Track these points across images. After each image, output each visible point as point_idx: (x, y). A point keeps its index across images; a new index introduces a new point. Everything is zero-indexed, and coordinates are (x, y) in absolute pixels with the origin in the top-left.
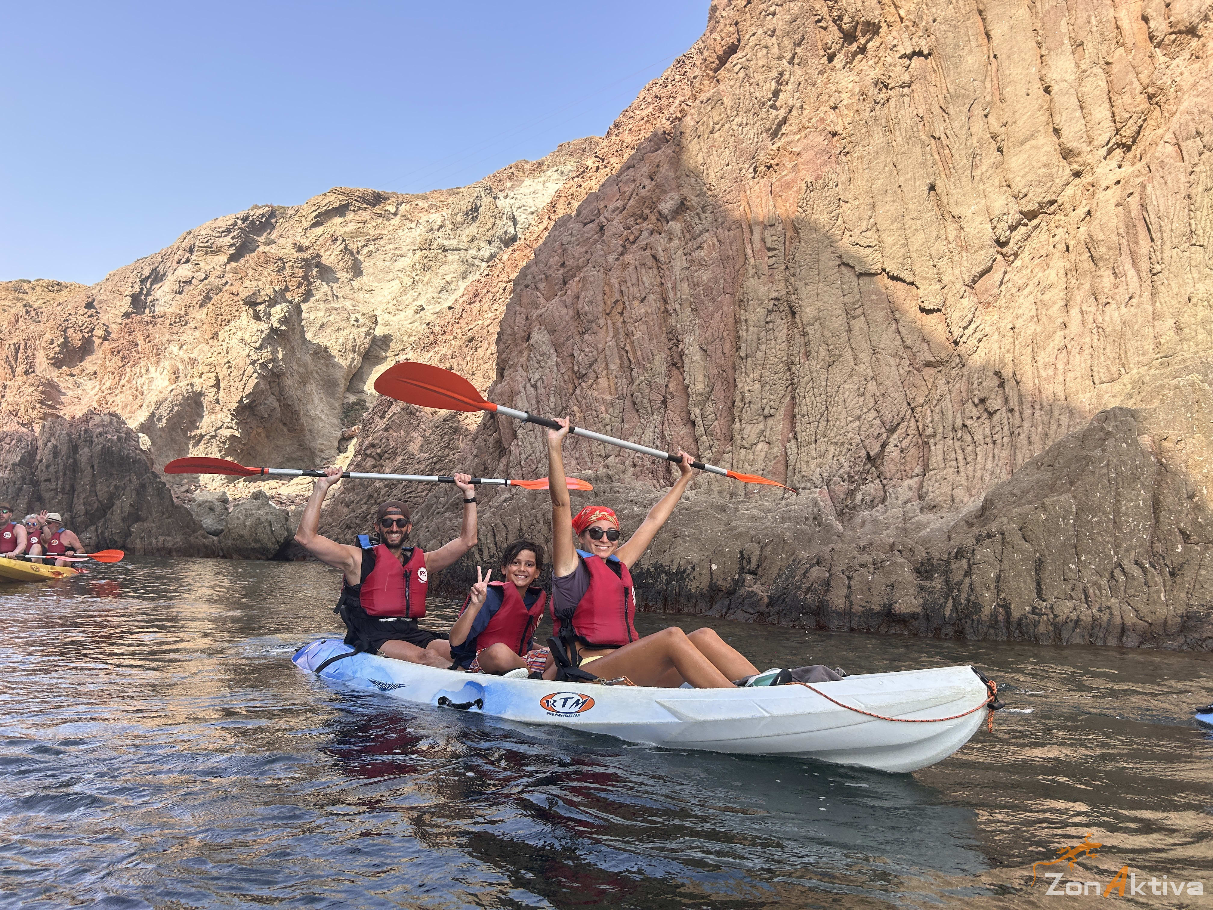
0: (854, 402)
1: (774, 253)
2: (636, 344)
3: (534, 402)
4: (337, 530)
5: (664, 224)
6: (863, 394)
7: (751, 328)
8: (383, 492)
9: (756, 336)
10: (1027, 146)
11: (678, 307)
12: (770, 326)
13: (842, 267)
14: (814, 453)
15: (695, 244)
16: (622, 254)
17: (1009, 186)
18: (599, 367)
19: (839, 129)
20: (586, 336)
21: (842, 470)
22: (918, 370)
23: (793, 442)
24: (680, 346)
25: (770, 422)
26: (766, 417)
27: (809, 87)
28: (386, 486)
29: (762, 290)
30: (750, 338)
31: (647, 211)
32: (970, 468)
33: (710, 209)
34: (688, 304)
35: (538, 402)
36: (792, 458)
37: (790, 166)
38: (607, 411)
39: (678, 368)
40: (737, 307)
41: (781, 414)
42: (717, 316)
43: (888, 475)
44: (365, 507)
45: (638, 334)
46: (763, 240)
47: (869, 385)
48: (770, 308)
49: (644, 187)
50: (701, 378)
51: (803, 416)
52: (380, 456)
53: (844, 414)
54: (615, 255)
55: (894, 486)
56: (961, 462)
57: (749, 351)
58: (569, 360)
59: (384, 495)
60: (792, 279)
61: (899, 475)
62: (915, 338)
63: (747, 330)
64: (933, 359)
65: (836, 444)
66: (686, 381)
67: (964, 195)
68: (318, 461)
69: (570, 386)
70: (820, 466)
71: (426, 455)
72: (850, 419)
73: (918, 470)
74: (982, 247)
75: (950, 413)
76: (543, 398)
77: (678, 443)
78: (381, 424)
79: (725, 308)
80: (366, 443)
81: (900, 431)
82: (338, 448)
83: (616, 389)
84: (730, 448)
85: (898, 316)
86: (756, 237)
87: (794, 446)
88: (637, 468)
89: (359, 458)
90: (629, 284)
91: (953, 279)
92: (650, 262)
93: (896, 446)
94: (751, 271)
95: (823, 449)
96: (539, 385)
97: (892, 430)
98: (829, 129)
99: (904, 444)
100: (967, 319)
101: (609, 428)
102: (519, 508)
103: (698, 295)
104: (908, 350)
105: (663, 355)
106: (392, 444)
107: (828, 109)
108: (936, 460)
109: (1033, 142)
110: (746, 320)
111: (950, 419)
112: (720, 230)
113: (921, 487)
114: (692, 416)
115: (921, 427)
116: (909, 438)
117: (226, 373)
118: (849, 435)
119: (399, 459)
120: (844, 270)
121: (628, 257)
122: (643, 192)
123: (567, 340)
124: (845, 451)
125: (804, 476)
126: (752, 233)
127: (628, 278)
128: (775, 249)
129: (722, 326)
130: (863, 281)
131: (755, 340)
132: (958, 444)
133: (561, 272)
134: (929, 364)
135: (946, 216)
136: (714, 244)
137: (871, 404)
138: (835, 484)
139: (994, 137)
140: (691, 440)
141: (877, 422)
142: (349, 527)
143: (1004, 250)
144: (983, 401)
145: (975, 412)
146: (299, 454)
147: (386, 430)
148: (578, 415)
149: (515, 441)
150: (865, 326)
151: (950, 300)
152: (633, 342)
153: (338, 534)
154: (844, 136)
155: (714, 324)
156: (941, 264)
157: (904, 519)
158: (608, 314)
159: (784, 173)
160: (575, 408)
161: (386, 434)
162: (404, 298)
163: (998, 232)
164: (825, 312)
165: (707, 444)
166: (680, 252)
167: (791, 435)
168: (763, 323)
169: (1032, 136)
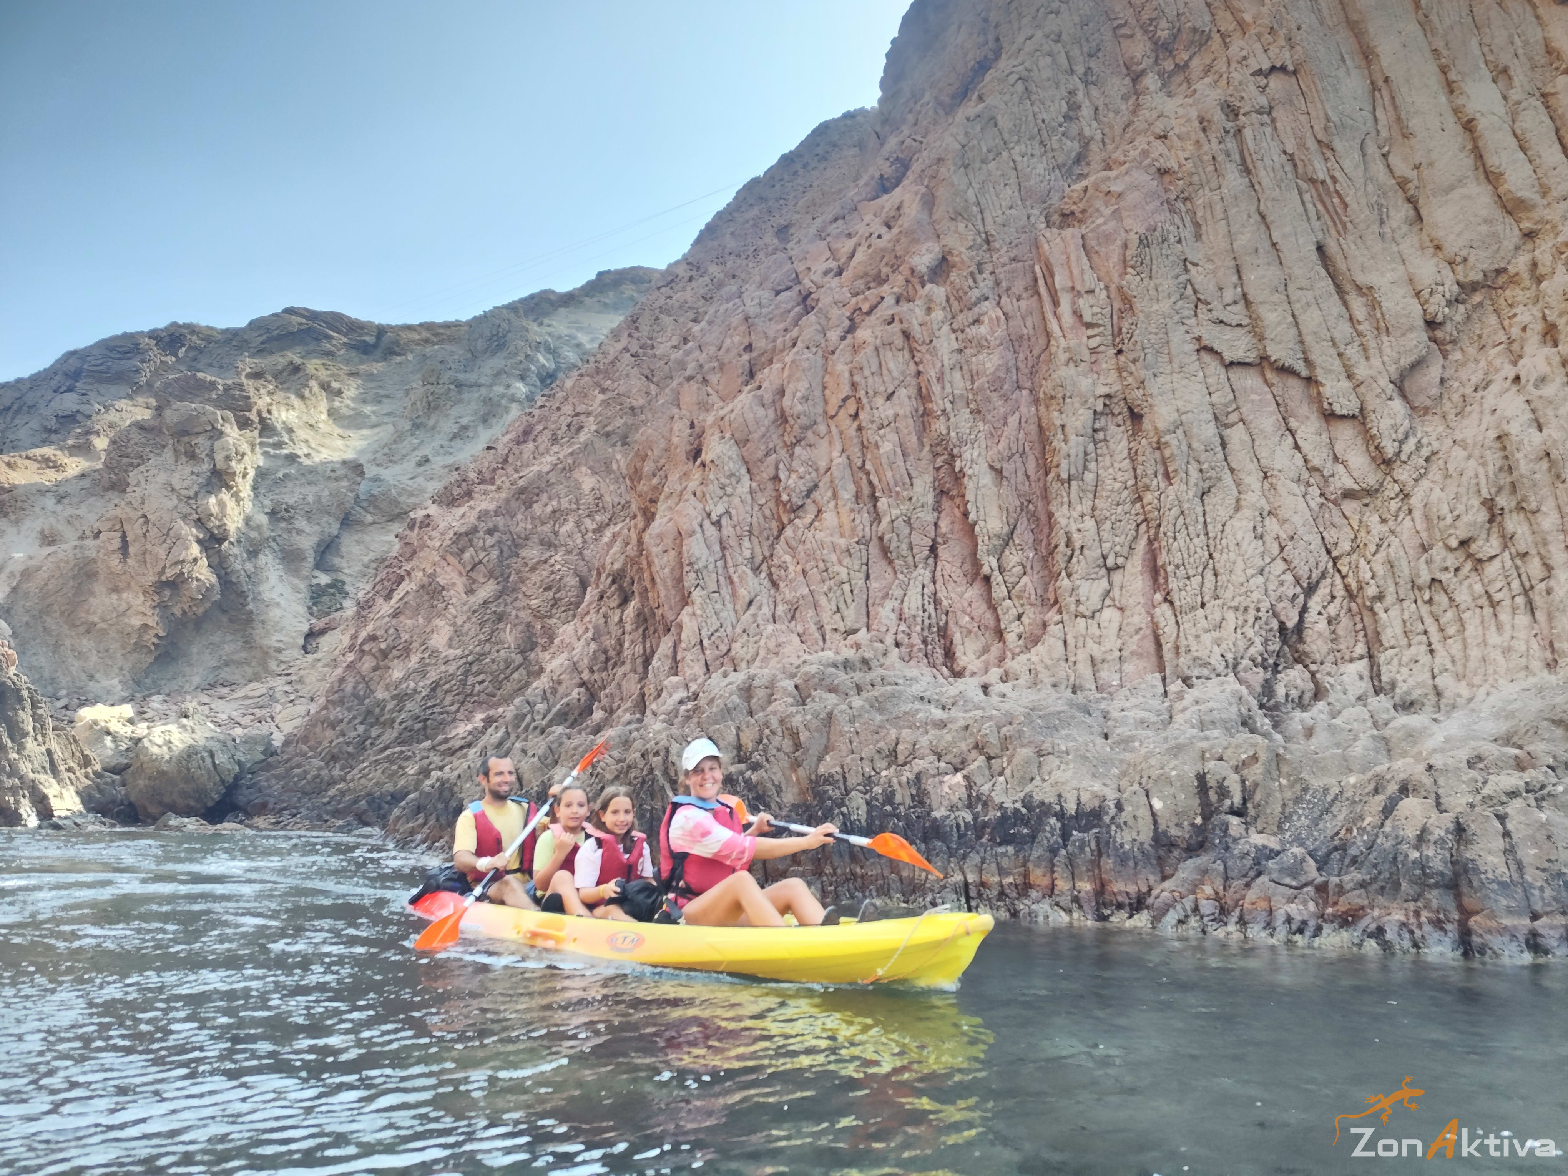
0: (1251, 547)
1: (1096, 331)
2: (884, 460)
3: (717, 548)
4: (317, 763)
5: (918, 287)
6: (1261, 537)
7: (1073, 438)
8: (389, 706)
9: (1082, 449)
10: (1455, 195)
11: (949, 406)
12: (1101, 435)
13: (1203, 354)
14: (1204, 623)
15: (970, 316)
16: (851, 329)
17: (1438, 248)
18: (823, 495)
19: (1173, 164)
20: (798, 450)
21: (1252, 651)
22: (1335, 503)
23: (1165, 606)
24: (958, 465)
25: (1117, 577)
26: (1109, 570)
27: (1111, 115)
28: (393, 698)
29: (1085, 383)
30: (1073, 452)
31: (885, 270)
32: (1455, 646)
33: (989, 268)
34: (964, 403)
35: (723, 549)
36: (1169, 631)
37: (1107, 211)
38: (840, 562)
39: (952, 498)
40: (1042, 408)
41: (1136, 565)
42: (1013, 420)
43: (1318, 657)
44: (361, 729)
45: (886, 447)
46: (1078, 315)
47: (1267, 521)
48: (1100, 408)
49: (879, 237)
50: (994, 511)
51: (1177, 567)
52: (385, 654)
53: (1240, 565)
54: (839, 332)
55: (1329, 674)
56: (1435, 637)
57: (1073, 471)
58: (770, 486)
59: (392, 711)
60: (1132, 367)
61: (1331, 658)
62: (1325, 455)
63: (1066, 441)
64: (1356, 487)
65: (1237, 609)
66: (972, 516)
67: (1373, 258)
68: (273, 665)
69: (774, 525)
70: (1218, 642)
71: (458, 652)
72: (1250, 572)
73: (1360, 649)
74: (1412, 329)
75: (1404, 563)
76: (733, 542)
77: (964, 611)
78: (385, 608)
79: (1023, 409)
80: (363, 635)
81: (1323, 591)
82: (304, 647)
83: (853, 529)
84: (1058, 618)
85: (1293, 423)
86: (1065, 307)
87: (1169, 613)
88: (903, 649)
89: (351, 657)
90: (867, 372)
91: (1373, 373)
92: (899, 341)
93: (1320, 614)
94: (1063, 357)
95: (1217, 616)
96: (724, 521)
97: (1310, 590)
98: (1158, 165)
99: (1332, 610)
100: (1402, 430)
101: (846, 587)
102: (729, 711)
103: (981, 389)
104: (1316, 475)
105: (929, 478)
106: (405, 637)
107: (1152, 138)
108: (1391, 632)
109: (1464, 191)
110: (1063, 426)
111: (1407, 572)
112: (1005, 300)
113: (1375, 674)
114: (986, 570)
115: (1354, 586)
116: (1337, 601)
117: (139, 532)
118: (1255, 596)
119: (415, 659)
120: (1206, 357)
121: (863, 334)
122: (881, 243)
123: (767, 455)
124: (1251, 620)
125: (1195, 659)
126: (1056, 303)
127: (865, 364)
128: (1097, 325)
129: (1021, 435)
130: (1236, 374)
131: (1081, 455)
132: (1424, 609)
133: (746, 357)
134: (1348, 495)
135: (1348, 287)
136: (998, 319)
137: (1276, 550)
138: (1245, 670)
139: (1402, 184)
140: (984, 607)
141: (1288, 577)
142: (334, 758)
143: (1439, 334)
144: (1464, 543)
145: (1451, 561)
146: (243, 655)
147: (395, 615)
148: (791, 568)
149: (688, 609)
150: (1247, 438)
151: (1372, 403)
152: (877, 458)
153: (320, 769)
154: (1180, 175)
155: (1010, 431)
156: (1352, 352)
157: (1375, 725)
158: (832, 417)
159: (1100, 221)
160: (787, 558)
161: (394, 621)
162: (400, 446)
163: (1432, 309)
164: (1190, 415)
165: (1014, 612)
166: (946, 328)
167: (1158, 597)
168: (1090, 431)
169: (1460, 182)
